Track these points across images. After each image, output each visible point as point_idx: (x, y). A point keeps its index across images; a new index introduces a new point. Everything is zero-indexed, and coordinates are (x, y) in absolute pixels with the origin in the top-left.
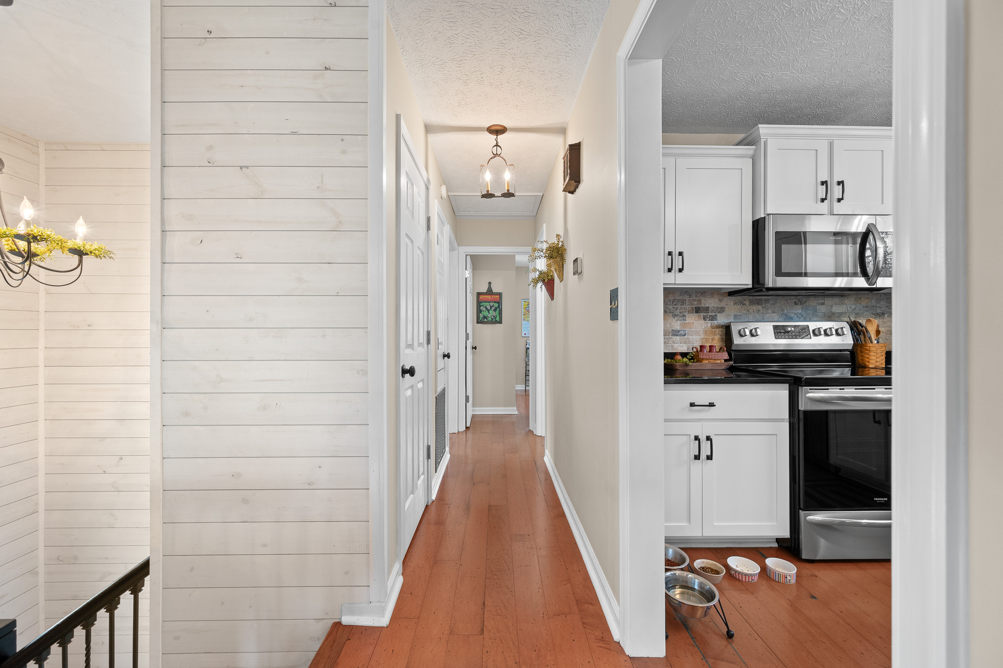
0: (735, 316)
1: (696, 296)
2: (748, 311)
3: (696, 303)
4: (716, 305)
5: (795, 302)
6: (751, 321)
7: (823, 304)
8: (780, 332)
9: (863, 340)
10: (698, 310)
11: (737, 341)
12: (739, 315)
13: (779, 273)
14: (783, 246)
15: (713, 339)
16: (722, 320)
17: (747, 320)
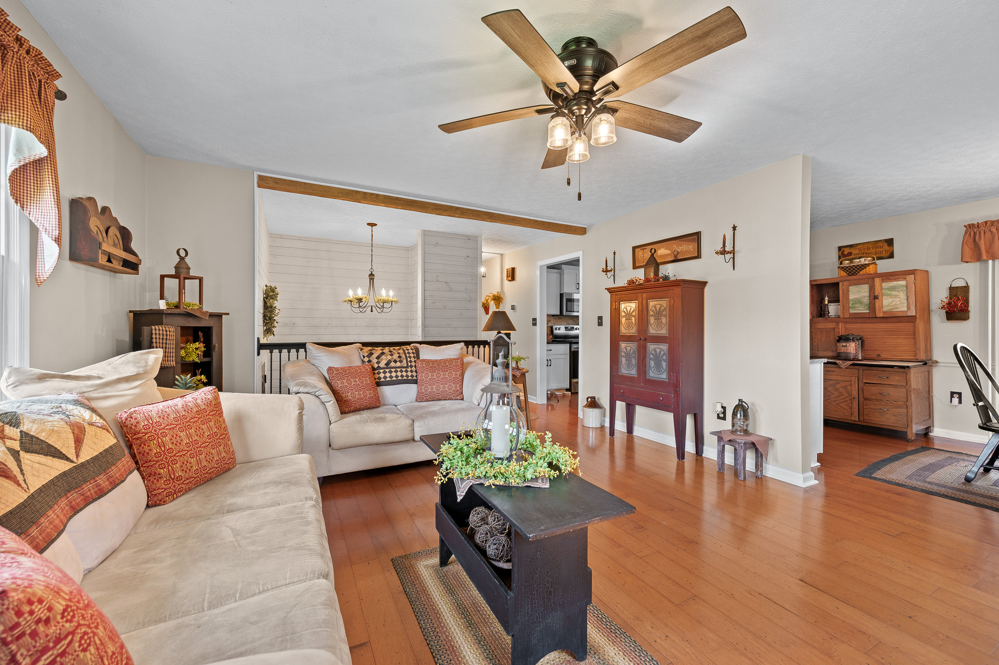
2: (558, 322)
8: (566, 329)
11: (555, 332)
12: (555, 323)
13: (567, 311)
14: (568, 303)
17: (557, 325)
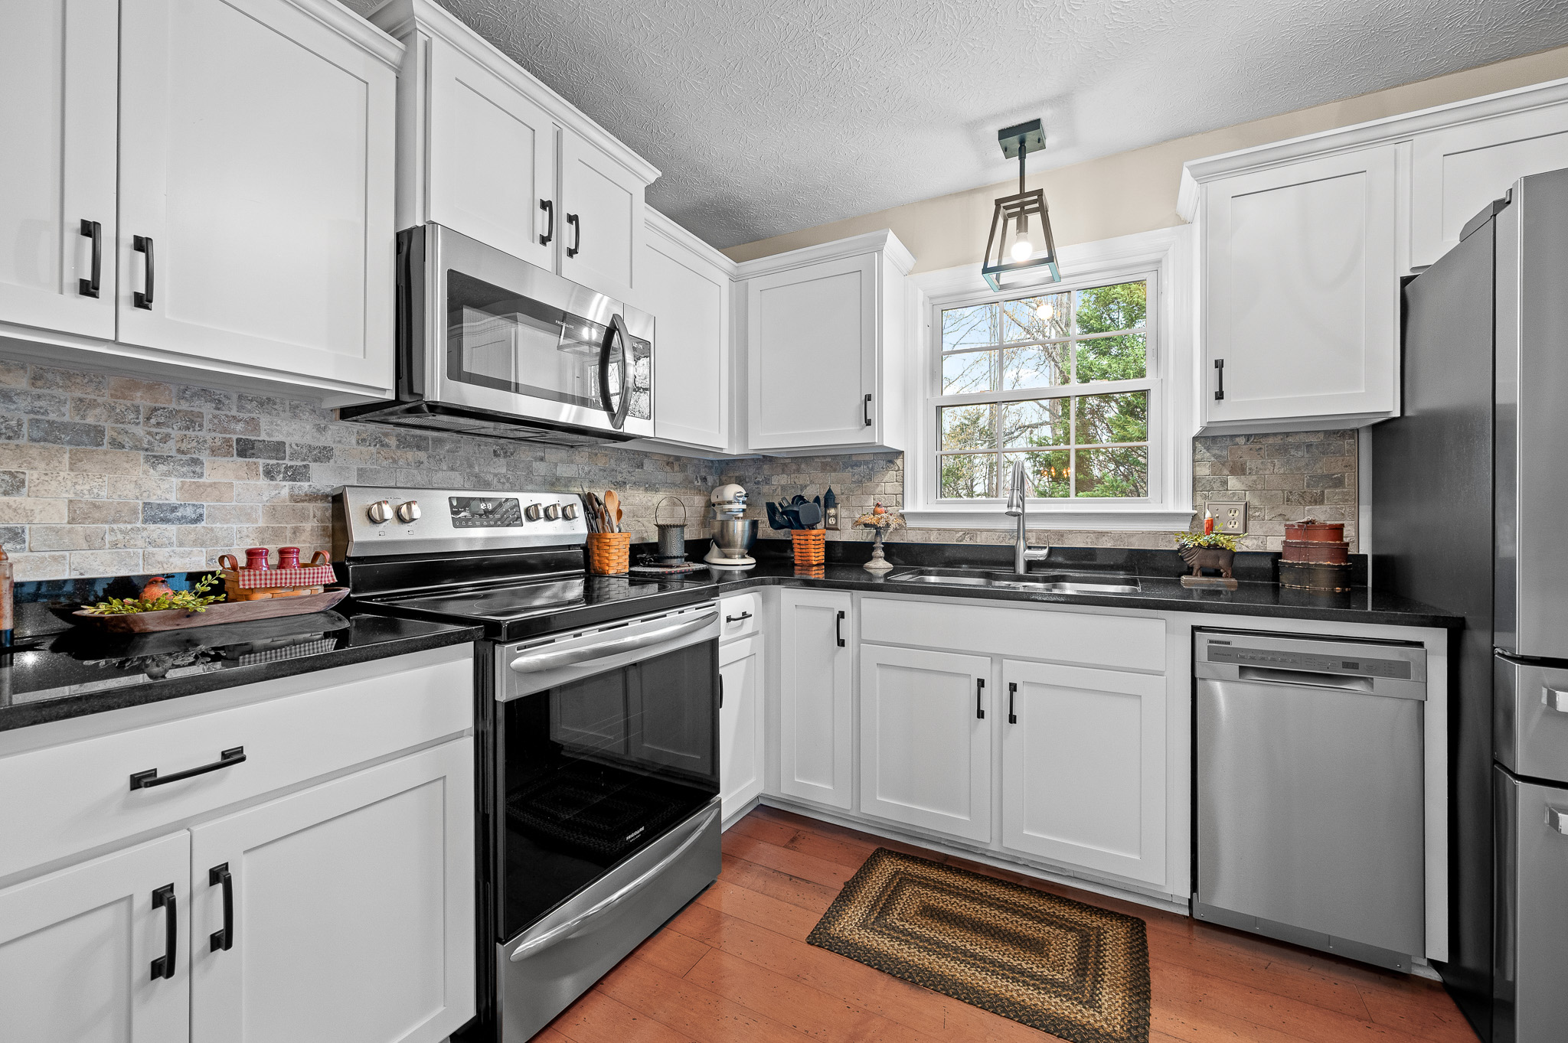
0: (361, 473)
1: (240, 408)
2: (395, 461)
3: (239, 427)
4: (308, 440)
5: (495, 451)
6: (402, 485)
7: (542, 459)
8: (463, 511)
9: (600, 527)
10: (245, 449)
11: (361, 534)
12: (371, 470)
13: (456, 371)
14: (467, 313)
15: (296, 531)
16: (323, 479)
17: (393, 484)
